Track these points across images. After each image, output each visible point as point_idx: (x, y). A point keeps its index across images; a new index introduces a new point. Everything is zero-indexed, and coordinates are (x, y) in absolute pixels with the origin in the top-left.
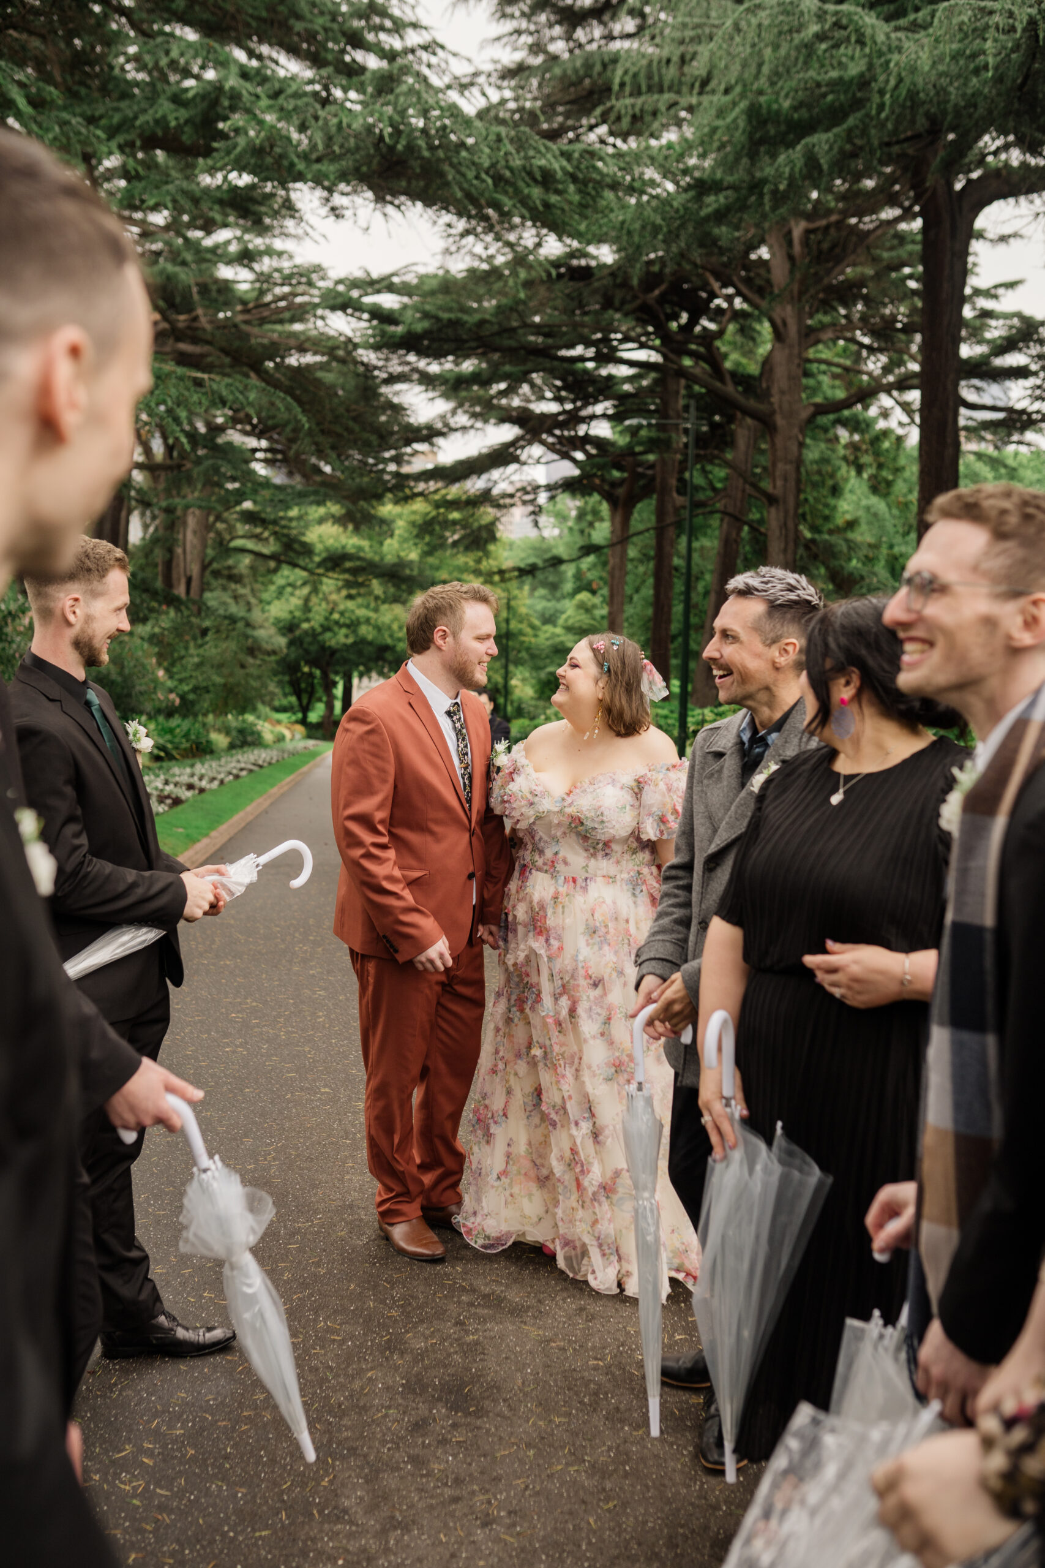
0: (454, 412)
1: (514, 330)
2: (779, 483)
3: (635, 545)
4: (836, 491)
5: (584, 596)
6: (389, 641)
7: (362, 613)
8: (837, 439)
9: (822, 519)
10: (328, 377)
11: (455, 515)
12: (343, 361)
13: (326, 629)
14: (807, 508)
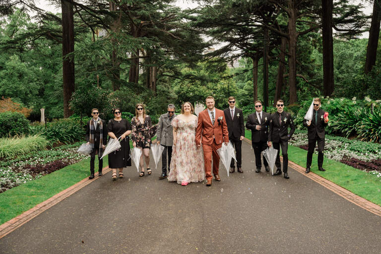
0: (213, 39)
1: (224, 20)
2: (291, 52)
3: (260, 68)
4: (310, 53)
5: (249, 81)
6: (202, 95)
7: (196, 88)
8: (310, 40)
9: (306, 59)
10: (183, 33)
11: (216, 64)
12: (186, 30)
13: (187, 92)
14: (302, 57)
